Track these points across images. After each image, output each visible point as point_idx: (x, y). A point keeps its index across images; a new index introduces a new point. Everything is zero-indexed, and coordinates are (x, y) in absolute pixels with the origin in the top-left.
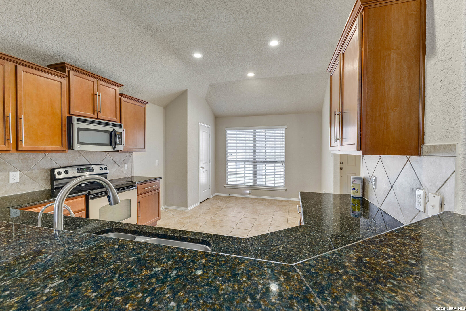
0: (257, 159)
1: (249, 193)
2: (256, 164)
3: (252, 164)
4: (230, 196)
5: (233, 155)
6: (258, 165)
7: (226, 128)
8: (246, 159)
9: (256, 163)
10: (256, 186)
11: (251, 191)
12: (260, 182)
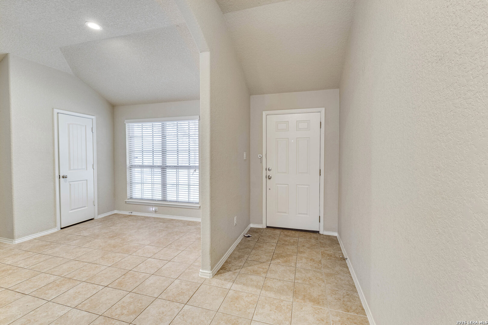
0: (167, 164)
1: (156, 211)
2: (166, 171)
3: (160, 170)
4: (132, 214)
5: (138, 158)
6: (168, 171)
7: (125, 120)
8: (154, 164)
9: (165, 168)
10: (165, 201)
11: (157, 208)
12: (171, 196)
